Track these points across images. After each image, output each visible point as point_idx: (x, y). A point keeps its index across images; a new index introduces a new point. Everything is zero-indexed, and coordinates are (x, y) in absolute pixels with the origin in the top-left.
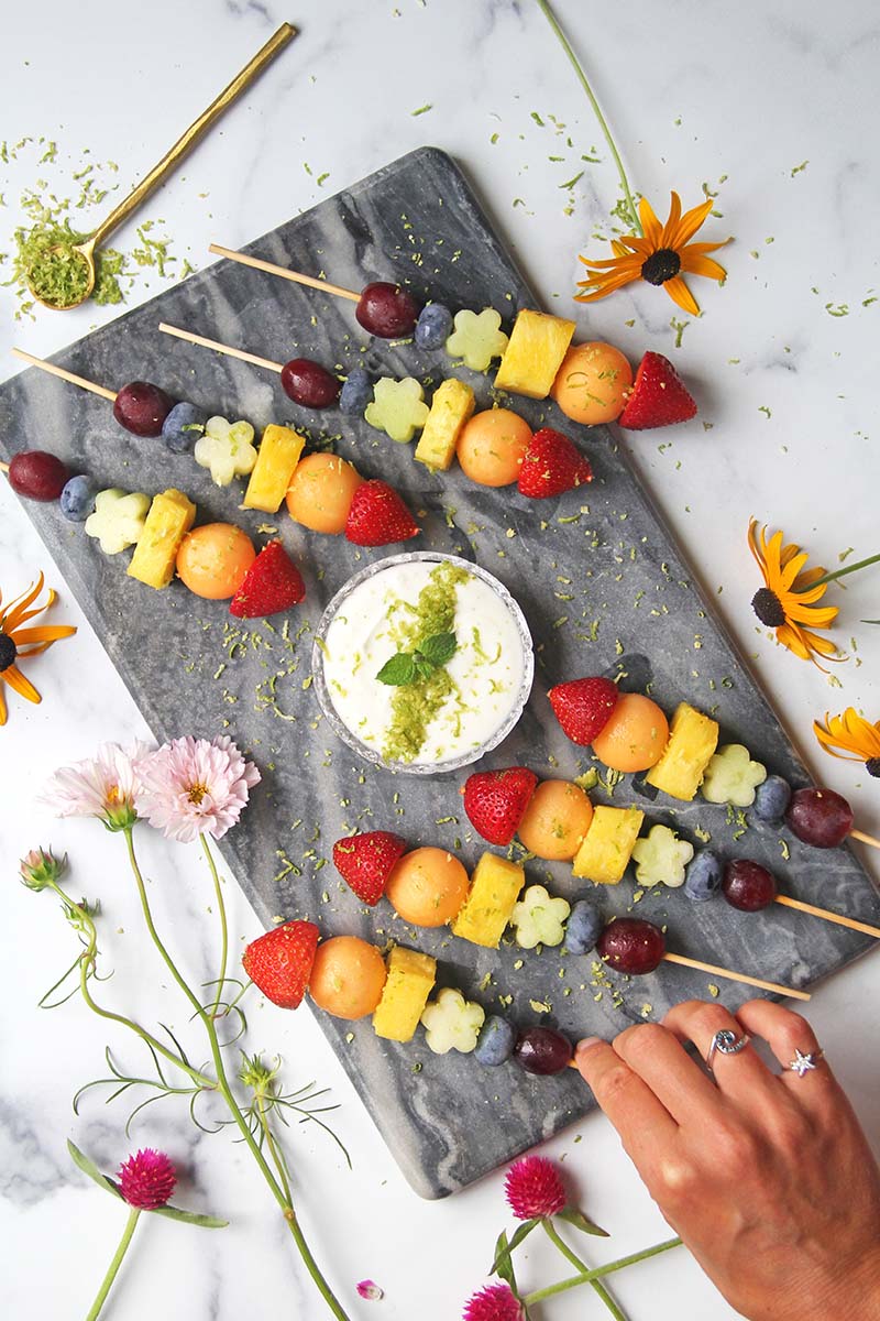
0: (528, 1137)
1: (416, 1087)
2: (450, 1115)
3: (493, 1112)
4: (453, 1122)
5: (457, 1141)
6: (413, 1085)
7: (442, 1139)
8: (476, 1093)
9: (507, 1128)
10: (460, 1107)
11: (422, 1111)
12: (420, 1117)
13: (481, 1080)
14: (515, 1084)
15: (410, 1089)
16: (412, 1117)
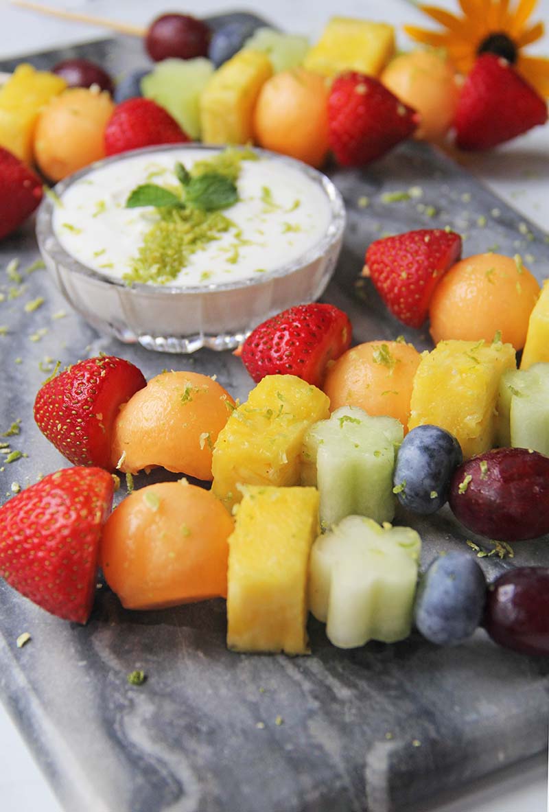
0: (338, 776)
1: (132, 704)
2: (192, 744)
3: (274, 741)
4: (195, 753)
5: (201, 779)
6: (126, 703)
7: (172, 775)
8: (243, 715)
9: (297, 763)
10: (212, 732)
11: (139, 736)
12: (134, 746)
13: (251, 698)
14: (315, 705)
15: (120, 708)
16: (120, 743)
